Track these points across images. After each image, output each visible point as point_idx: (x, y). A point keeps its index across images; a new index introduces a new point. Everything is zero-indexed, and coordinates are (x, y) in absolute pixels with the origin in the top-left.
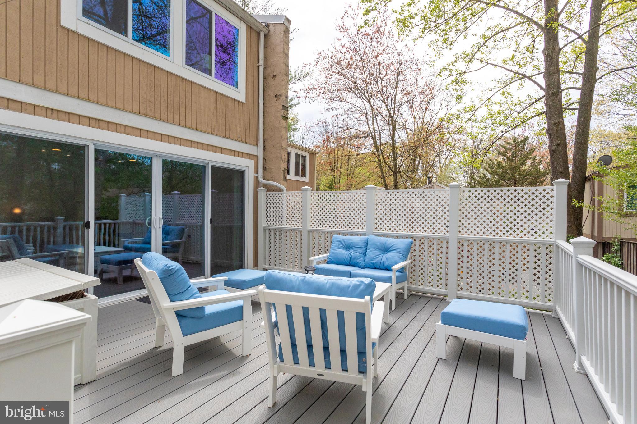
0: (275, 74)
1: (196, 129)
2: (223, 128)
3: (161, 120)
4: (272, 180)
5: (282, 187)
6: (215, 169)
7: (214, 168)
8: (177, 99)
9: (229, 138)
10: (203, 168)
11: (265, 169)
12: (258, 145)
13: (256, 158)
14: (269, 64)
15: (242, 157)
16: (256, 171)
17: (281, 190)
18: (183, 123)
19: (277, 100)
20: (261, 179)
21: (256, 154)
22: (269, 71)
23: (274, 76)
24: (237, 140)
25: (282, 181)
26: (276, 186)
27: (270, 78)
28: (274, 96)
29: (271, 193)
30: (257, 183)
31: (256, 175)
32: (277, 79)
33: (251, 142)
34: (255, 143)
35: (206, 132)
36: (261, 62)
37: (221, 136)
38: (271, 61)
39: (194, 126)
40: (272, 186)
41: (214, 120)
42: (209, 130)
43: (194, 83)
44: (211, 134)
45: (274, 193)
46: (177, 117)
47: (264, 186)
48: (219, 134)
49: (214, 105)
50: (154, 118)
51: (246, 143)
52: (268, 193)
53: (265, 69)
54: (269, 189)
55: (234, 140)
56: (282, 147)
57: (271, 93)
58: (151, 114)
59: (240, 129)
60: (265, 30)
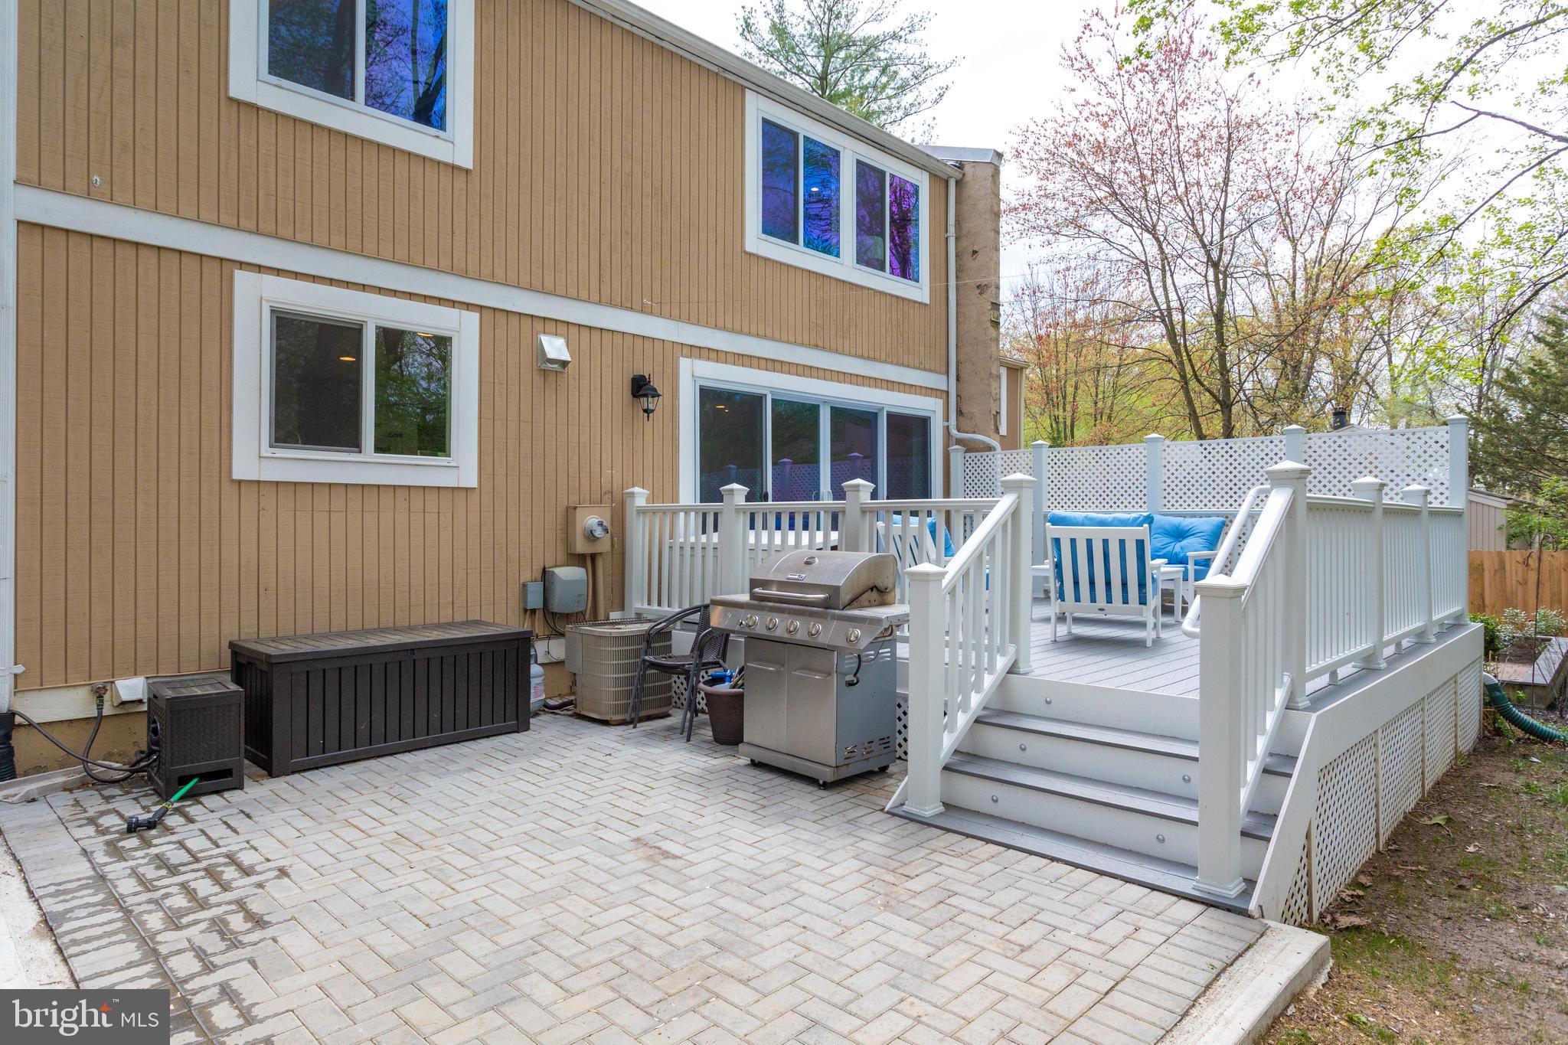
0: (976, 249)
1: (868, 358)
2: (900, 350)
3: (830, 350)
4: (974, 432)
5: (995, 443)
6: (892, 418)
7: (890, 416)
8: (847, 317)
9: (908, 366)
10: (876, 416)
11: (960, 413)
12: (948, 373)
13: (944, 395)
14: (964, 231)
15: (926, 395)
16: (947, 418)
17: (990, 448)
18: (853, 351)
19: (980, 294)
20: (954, 432)
21: (945, 388)
22: (965, 243)
23: (975, 252)
24: (919, 368)
25: (992, 433)
26: (984, 443)
27: (967, 256)
28: (975, 286)
29: (973, 455)
30: (949, 439)
31: (946, 424)
32: (980, 257)
33: (938, 369)
34: (943, 369)
35: (880, 361)
36: (952, 230)
37: (898, 364)
38: (970, 225)
39: (866, 353)
40: (975, 441)
41: (889, 340)
42: (883, 358)
43: (865, 287)
44: (886, 362)
45: (978, 454)
46: (847, 343)
47: (959, 442)
48: (895, 361)
49: (888, 316)
50: (824, 348)
51: (930, 370)
52: (968, 455)
53: (957, 239)
54: (970, 447)
55: (914, 368)
56: (991, 374)
57: (971, 282)
58: (820, 343)
59: (922, 349)
60: (957, 174)
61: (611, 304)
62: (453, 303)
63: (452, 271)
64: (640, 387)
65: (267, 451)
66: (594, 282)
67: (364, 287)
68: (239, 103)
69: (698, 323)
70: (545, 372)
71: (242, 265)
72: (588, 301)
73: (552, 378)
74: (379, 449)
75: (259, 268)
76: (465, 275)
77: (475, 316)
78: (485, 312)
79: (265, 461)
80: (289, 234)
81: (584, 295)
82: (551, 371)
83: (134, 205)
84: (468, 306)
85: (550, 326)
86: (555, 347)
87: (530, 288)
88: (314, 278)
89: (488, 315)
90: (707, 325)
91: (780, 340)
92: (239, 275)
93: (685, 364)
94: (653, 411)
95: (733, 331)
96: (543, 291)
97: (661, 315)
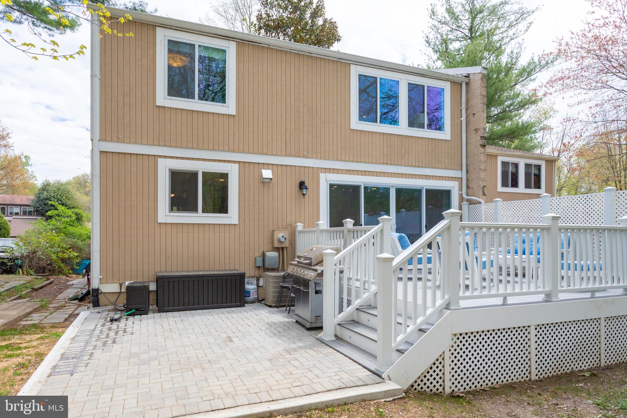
0: (474, 113)
1: (415, 166)
2: (434, 161)
3: (395, 165)
4: (473, 196)
5: (480, 200)
6: (428, 191)
8: (403, 150)
9: (438, 168)
10: (419, 191)
11: (468, 187)
12: (461, 170)
13: (460, 180)
14: (470, 105)
15: (449, 180)
16: (461, 189)
17: (480, 203)
18: (407, 164)
19: (476, 133)
20: (464, 196)
21: (461, 177)
22: (470, 111)
23: (474, 114)
24: (445, 169)
25: (481, 196)
26: (476, 200)
27: (471, 116)
28: (474, 129)
29: (472, 206)
30: (461, 199)
31: (461, 192)
32: (476, 116)
33: (456, 168)
34: (459, 168)
35: (422, 167)
36: (464, 105)
37: (432, 168)
38: (472, 102)
39: (414, 165)
40: (474, 200)
41: (427, 158)
42: (424, 165)
43: (413, 137)
44: (425, 167)
45: (476, 205)
46: (403, 161)
47: (468, 200)
48: (431, 166)
49: (427, 147)
50: (391, 164)
51: (452, 169)
52: (470, 206)
53: (467, 109)
54: (471, 202)
55: (442, 169)
56: (480, 169)
57: (472, 127)
58: (389, 162)
59: (446, 160)
60: (467, 80)
61: (291, 156)
62: (229, 162)
63: (229, 151)
64: (302, 185)
65: (168, 214)
66: (284, 149)
67: (198, 159)
68: (159, 106)
69: (329, 159)
70: (264, 183)
71: (160, 156)
72: (281, 155)
73: (266, 185)
74: (203, 212)
75: (166, 157)
76: (233, 151)
77: (237, 165)
78: (241, 164)
79: (167, 217)
80: (174, 145)
81: (279, 153)
82: (265, 182)
83: (130, 142)
84: (234, 162)
85: (266, 166)
86: (267, 174)
87: (258, 153)
88: (182, 158)
89: (242, 164)
90: (333, 160)
91: (368, 163)
92: (159, 159)
93: (322, 176)
94: (305, 194)
95: (345, 161)
96: (263, 154)
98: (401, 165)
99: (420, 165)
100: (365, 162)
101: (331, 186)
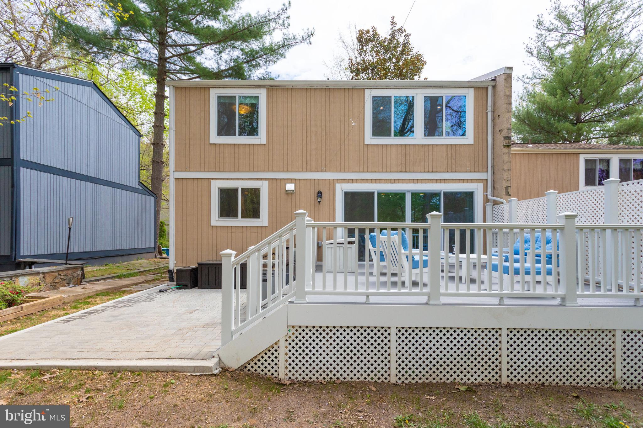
0: (500, 114)
1: (432, 172)
2: (454, 166)
3: (410, 172)
4: (497, 196)
5: (503, 200)
6: (448, 194)
7: (445, 193)
9: (459, 172)
10: (437, 194)
11: (494, 188)
12: (487, 171)
13: (484, 181)
14: (496, 108)
15: (471, 182)
16: (485, 190)
17: (503, 203)
18: (423, 170)
19: (500, 134)
20: (490, 197)
21: (486, 178)
22: (495, 113)
23: (499, 116)
24: (467, 172)
25: (504, 196)
26: (499, 201)
27: (497, 118)
29: (496, 206)
30: (486, 200)
31: (485, 194)
32: (501, 118)
33: (480, 170)
34: (485, 170)
35: (440, 172)
36: (490, 109)
37: (452, 172)
38: (497, 104)
39: (430, 170)
40: (497, 201)
41: (446, 162)
42: (442, 170)
43: (431, 145)
44: (444, 172)
46: (419, 168)
47: (492, 201)
49: (445, 153)
50: (406, 172)
51: (475, 172)
52: (494, 207)
53: (492, 112)
54: (495, 203)
55: (463, 172)
56: (503, 169)
57: (497, 130)
58: (404, 170)
59: (469, 164)
60: (493, 83)
61: (310, 171)
62: (261, 179)
63: (261, 171)
64: (320, 193)
65: (217, 219)
66: (304, 166)
67: (239, 179)
68: (212, 144)
69: (345, 172)
70: (288, 194)
71: (213, 179)
72: (303, 172)
73: (290, 195)
74: (242, 217)
75: (216, 179)
76: (264, 171)
77: (267, 182)
78: (270, 181)
79: (217, 222)
80: (222, 170)
81: (301, 170)
82: (289, 193)
83: (193, 171)
84: (265, 179)
85: (290, 181)
86: (290, 187)
87: (284, 171)
88: (228, 179)
89: (271, 181)
90: (348, 172)
91: (383, 172)
92: (212, 181)
93: (338, 186)
95: (360, 172)
96: (288, 171)
97: (329, 171)
98: (417, 172)
99: (438, 170)
100: (379, 172)
101: (346, 194)
